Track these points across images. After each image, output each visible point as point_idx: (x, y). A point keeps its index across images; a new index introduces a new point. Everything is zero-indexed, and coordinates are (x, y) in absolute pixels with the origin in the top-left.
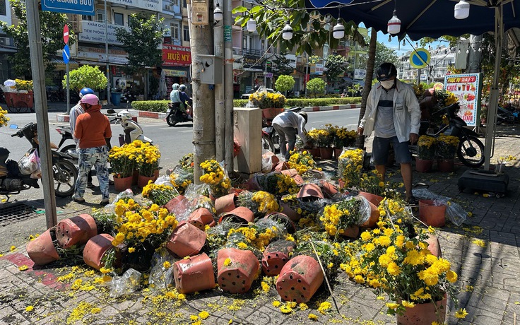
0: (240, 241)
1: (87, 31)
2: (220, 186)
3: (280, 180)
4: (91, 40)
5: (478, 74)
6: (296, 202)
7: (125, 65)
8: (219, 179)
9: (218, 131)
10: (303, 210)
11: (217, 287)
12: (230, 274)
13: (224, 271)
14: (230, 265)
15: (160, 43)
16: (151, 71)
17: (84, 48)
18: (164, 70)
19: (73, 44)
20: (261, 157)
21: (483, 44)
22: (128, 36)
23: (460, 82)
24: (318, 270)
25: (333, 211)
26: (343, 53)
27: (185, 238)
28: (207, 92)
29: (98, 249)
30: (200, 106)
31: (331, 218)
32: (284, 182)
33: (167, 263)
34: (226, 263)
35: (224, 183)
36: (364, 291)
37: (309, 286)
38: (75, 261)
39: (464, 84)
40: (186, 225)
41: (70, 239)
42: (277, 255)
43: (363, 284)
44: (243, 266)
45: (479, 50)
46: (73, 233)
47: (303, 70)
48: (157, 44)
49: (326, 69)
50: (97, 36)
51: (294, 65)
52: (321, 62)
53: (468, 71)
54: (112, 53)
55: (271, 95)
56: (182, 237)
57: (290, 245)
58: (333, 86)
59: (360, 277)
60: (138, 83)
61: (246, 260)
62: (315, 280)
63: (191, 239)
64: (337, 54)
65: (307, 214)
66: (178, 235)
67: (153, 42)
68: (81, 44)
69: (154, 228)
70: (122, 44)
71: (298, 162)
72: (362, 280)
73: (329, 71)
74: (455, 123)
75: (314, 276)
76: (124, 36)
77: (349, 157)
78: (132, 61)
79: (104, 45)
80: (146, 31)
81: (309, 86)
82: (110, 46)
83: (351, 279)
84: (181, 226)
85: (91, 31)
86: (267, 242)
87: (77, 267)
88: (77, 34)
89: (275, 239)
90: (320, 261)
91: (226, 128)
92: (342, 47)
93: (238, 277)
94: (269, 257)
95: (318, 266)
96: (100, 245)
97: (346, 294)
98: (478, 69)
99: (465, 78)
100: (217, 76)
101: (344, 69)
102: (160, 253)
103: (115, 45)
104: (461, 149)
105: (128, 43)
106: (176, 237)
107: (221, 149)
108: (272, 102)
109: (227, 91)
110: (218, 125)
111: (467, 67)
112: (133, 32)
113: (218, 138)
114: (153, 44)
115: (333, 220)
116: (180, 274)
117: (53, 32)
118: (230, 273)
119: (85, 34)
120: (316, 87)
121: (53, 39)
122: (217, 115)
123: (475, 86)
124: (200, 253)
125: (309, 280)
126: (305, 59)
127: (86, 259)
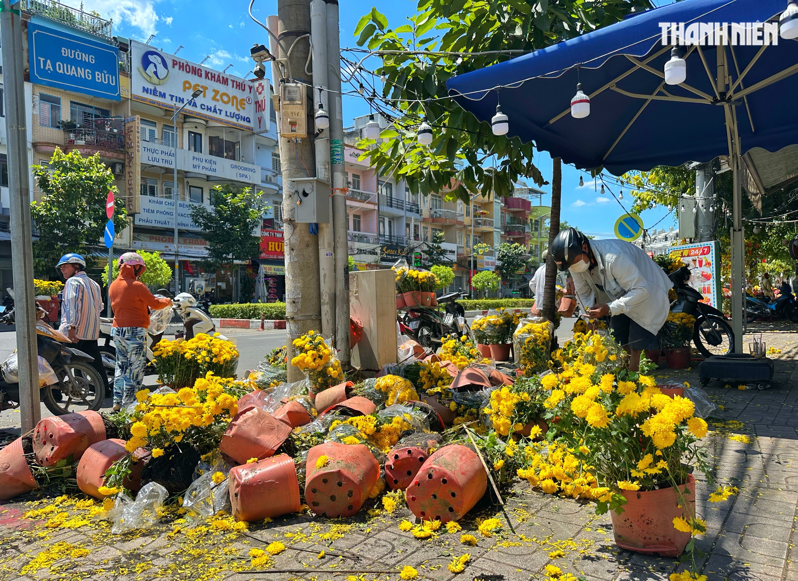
0: (347, 435)
1: (148, 211)
2: (323, 373)
3: (424, 369)
4: (154, 224)
5: (713, 243)
6: (447, 395)
7: (204, 258)
8: (322, 362)
9: (325, 298)
10: (459, 405)
11: (305, 511)
12: (325, 481)
13: (316, 475)
14: (326, 465)
15: (257, 226)
16: (243, 267)
17: (142, 236)
18: (262, 266)
19: (123, 227)
20: (397, 348)
21: (716, 202)
22: (209, 218)
23: (688, 256)
24: (477, 466)
25: (504, 396)
26: (522, 241)
27: (251, 430)
28: (307, 239)
29: (103, 460)
30: (296, 259)
31: (501, 407)
32: (429, 373)
33: (219, 474)
34: (320, 462)
35: (331, 369)
36: (557, 502)
37: (461, 488)
38: (64, 488)
39: (694, 258)
40: (255, 410)
41: (56, 448)
42: (409, 452)
43: (556, 494)
44: (348, 467)
45: (711, 209)
46: (61, 438)
47: (467, 264)
48: (252, 228)
49: (499, 263)
50: (163, 218)
51: (454, 258)
52: (491, 253)
53: (698, 240)
54: (185, 242)
55: (414, 273)
56: (245, 428)
57: (431, 438)
58: (511, 286)
59: (549, 483)
60: (223, 285)
61: (354, 458)
62: (471, 480)
63: (261, 431)
64: (512, 243)
65: (465, 410)
66: (239, 426)
67: (246, 225)
68: (139, 231)
69: (198, 417)
70: (199, 229)
71: (454, 353)
72: (553, 487)
73: (503, 265)
74: (686, 295)
75: (470, 474)
76: (203, 217)
77: (530, 332)
78: (215, 253)
79: (172, 231)
80: (236, 210)
81: (476, 283)
82: (181, 233)
83: (537, 489)
84: (244, 412)
85: (153, 212)
86: (395, 438)
87: (65, 497)
88: (132, 215)
89: (408, 433)
90: (480, 455)
91: (338, 293)
92: (519, 233)
93: (340, 484)
94: (396, 457)
95: (476, 459)
96: (106, 455)
97: (527, 508)
98: (713, 237)
99: (695, 249)
100: (320, 210)
101: (524, 262)
102: (208, 462)
103: (189, 232)
104: (698, 335)
105: (209, 227)
106: (234, 429)
107: (330, 326)
108: (417, 282)
109: (338, 235)
110: (325, 288)
111: (696, 235)
112: (217, 212)
113: (326, 309)
114: (247, 228)
115: (505, 410)
116: (237, 486)
117: (95, 211)
118: (324, 479)
119: (144, 215)
120: (486, 283)
121: (95, 220)
122: (322, 273)
123: (710, 260)
124: (278, 452)
125: (461, 480)
126: (468, 249)
127: (81, 481)
